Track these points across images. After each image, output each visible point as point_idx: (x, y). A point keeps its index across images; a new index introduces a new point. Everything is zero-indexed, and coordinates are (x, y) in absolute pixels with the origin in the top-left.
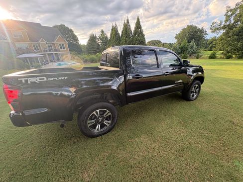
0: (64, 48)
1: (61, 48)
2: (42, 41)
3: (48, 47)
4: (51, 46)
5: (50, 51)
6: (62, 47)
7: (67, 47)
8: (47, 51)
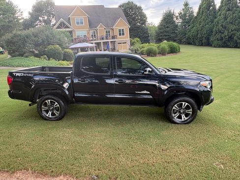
0: (123, 34)
1: (120, 35)
2: (101, 26)
3: (105, 34)
4: (109, 32)
5: (107, 39)
6: (121, 33)
7: (127, 32)
8: (103, 39)
